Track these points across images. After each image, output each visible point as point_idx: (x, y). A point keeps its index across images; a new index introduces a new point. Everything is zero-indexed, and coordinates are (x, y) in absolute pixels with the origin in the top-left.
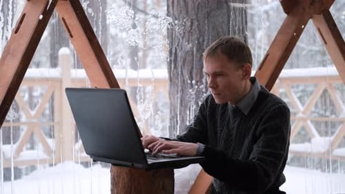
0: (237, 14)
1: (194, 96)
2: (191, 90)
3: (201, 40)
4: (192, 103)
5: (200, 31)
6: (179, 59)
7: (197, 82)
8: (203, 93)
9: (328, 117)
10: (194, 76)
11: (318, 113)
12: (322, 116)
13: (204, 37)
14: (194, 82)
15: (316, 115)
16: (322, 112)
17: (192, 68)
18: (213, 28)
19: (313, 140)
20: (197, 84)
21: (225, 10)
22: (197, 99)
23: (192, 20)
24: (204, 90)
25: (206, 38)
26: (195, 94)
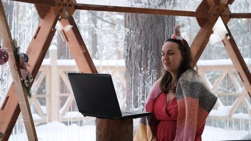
0: (169, 26)
1: (142, 78)
2: (140, 74)
3: (146, 42)
4: (141, 82)
5: (146, 37)
6: (132, 54)
7: (144, 69)
8: (148, 76)
9: (230, 92)
10: (142, 65)
11: (223, 90)
12: (226, 92)
13: (148, 41)
14: (142, 69)
15: (222, 91)
16: (226, 90)
17: (141, 60)
18: (155, 35)
19: (219, 108)
20: (144, 70)
21: (162, 24)
22: (144, 79)
23: (141, 30)
24: (148, 74)
25: (150, 42)
26: (143, 76)
